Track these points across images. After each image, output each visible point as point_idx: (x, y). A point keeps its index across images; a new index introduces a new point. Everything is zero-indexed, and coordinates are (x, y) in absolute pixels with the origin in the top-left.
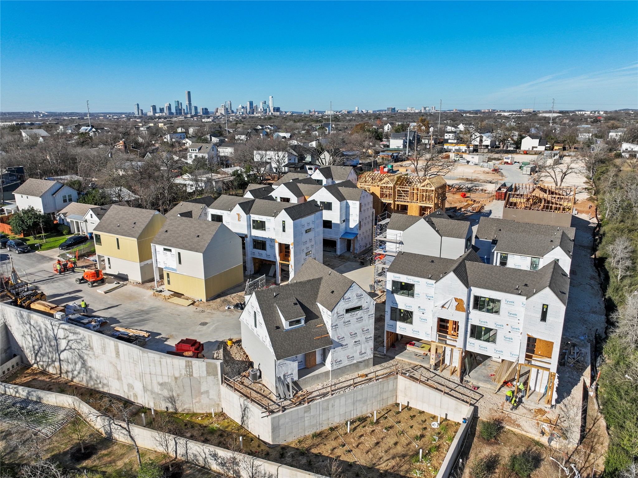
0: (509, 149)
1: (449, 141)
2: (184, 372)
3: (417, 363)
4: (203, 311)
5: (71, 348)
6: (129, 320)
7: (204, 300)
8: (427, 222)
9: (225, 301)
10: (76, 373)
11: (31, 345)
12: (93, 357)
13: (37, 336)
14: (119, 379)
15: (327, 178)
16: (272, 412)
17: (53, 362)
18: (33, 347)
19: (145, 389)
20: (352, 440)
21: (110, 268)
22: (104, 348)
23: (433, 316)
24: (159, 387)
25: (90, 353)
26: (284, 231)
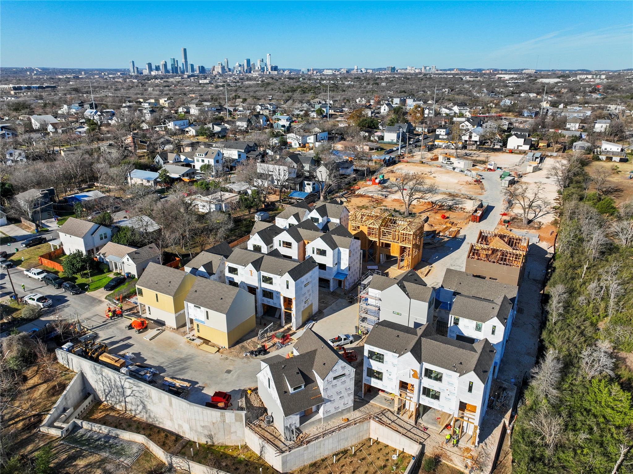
0: (496, 147)
1: (440, 137)
2: (219, 419)
3: (386, 407)
4: (227, 359)
5: (134, 395)
6: (173, 368)
7: (227, 347)
8: (400, 286)
9: (243, 347)
10: (138, 412)
11: (102, 389)
12: (152, 404)
13: (107, 383)
14: (172, 420)
15: (322, 217)
16: (282, 452)
17: (120, 402)
18: (104, 390)
19: (191, 429)
20: (337, 469)
21: (150, 314)
22: (160, 399)
23: (397, 379)
24: (201, 428)
25: (150, 400)
26: (288, 288)
